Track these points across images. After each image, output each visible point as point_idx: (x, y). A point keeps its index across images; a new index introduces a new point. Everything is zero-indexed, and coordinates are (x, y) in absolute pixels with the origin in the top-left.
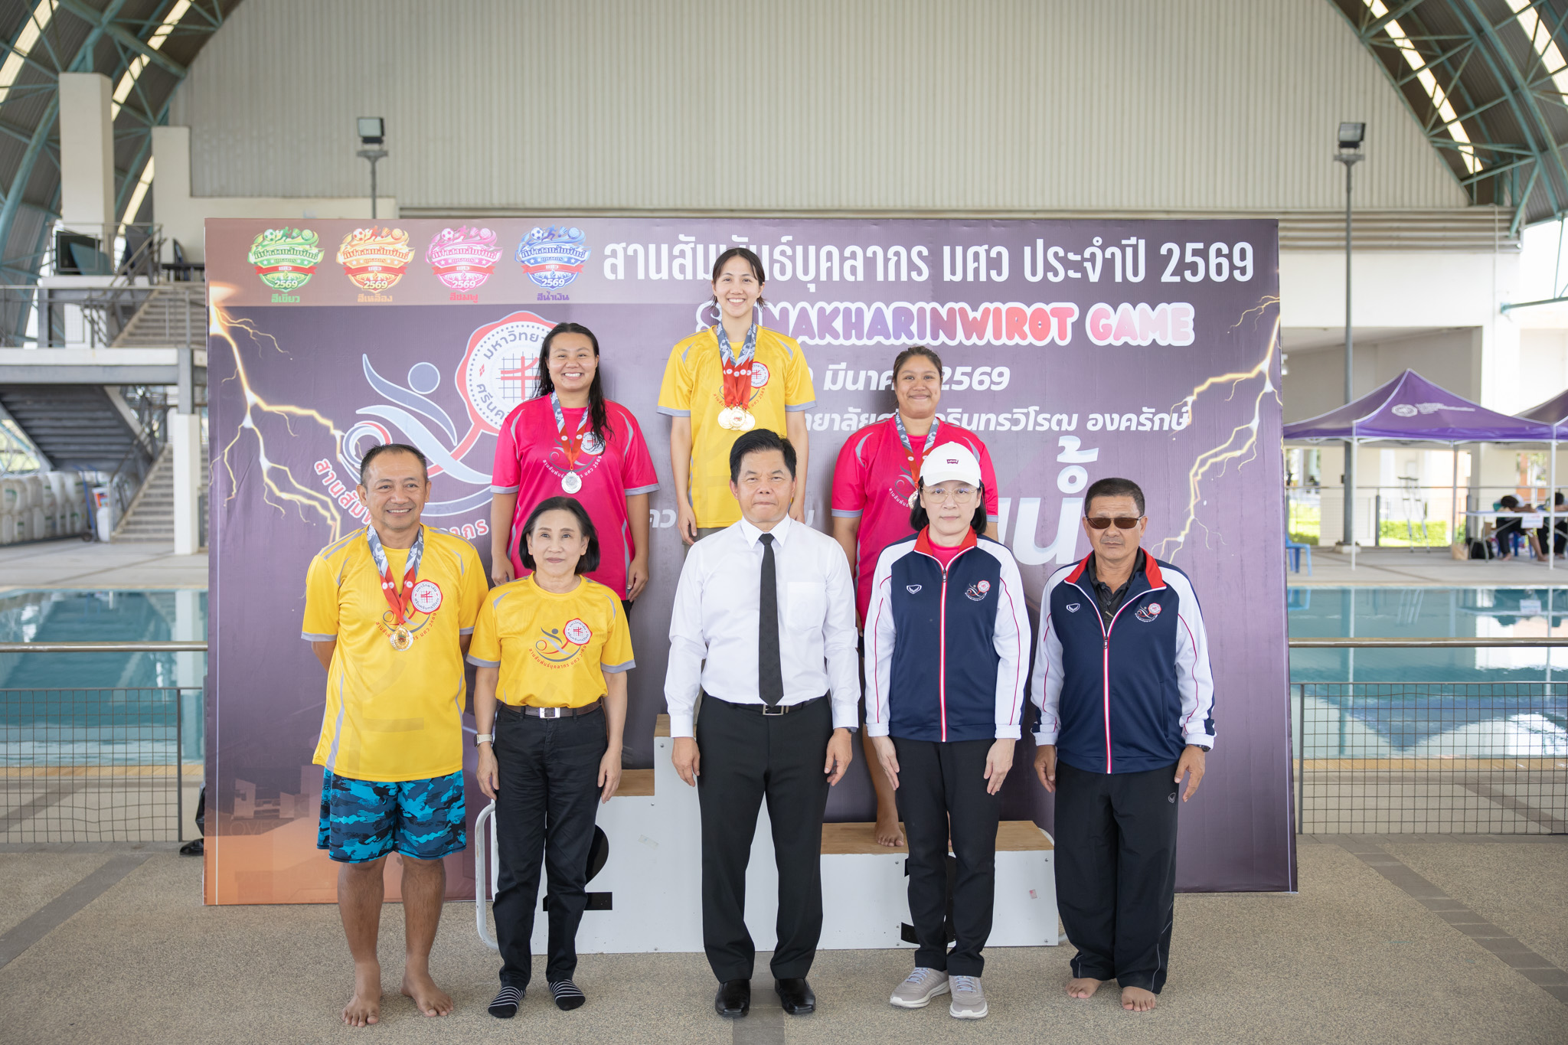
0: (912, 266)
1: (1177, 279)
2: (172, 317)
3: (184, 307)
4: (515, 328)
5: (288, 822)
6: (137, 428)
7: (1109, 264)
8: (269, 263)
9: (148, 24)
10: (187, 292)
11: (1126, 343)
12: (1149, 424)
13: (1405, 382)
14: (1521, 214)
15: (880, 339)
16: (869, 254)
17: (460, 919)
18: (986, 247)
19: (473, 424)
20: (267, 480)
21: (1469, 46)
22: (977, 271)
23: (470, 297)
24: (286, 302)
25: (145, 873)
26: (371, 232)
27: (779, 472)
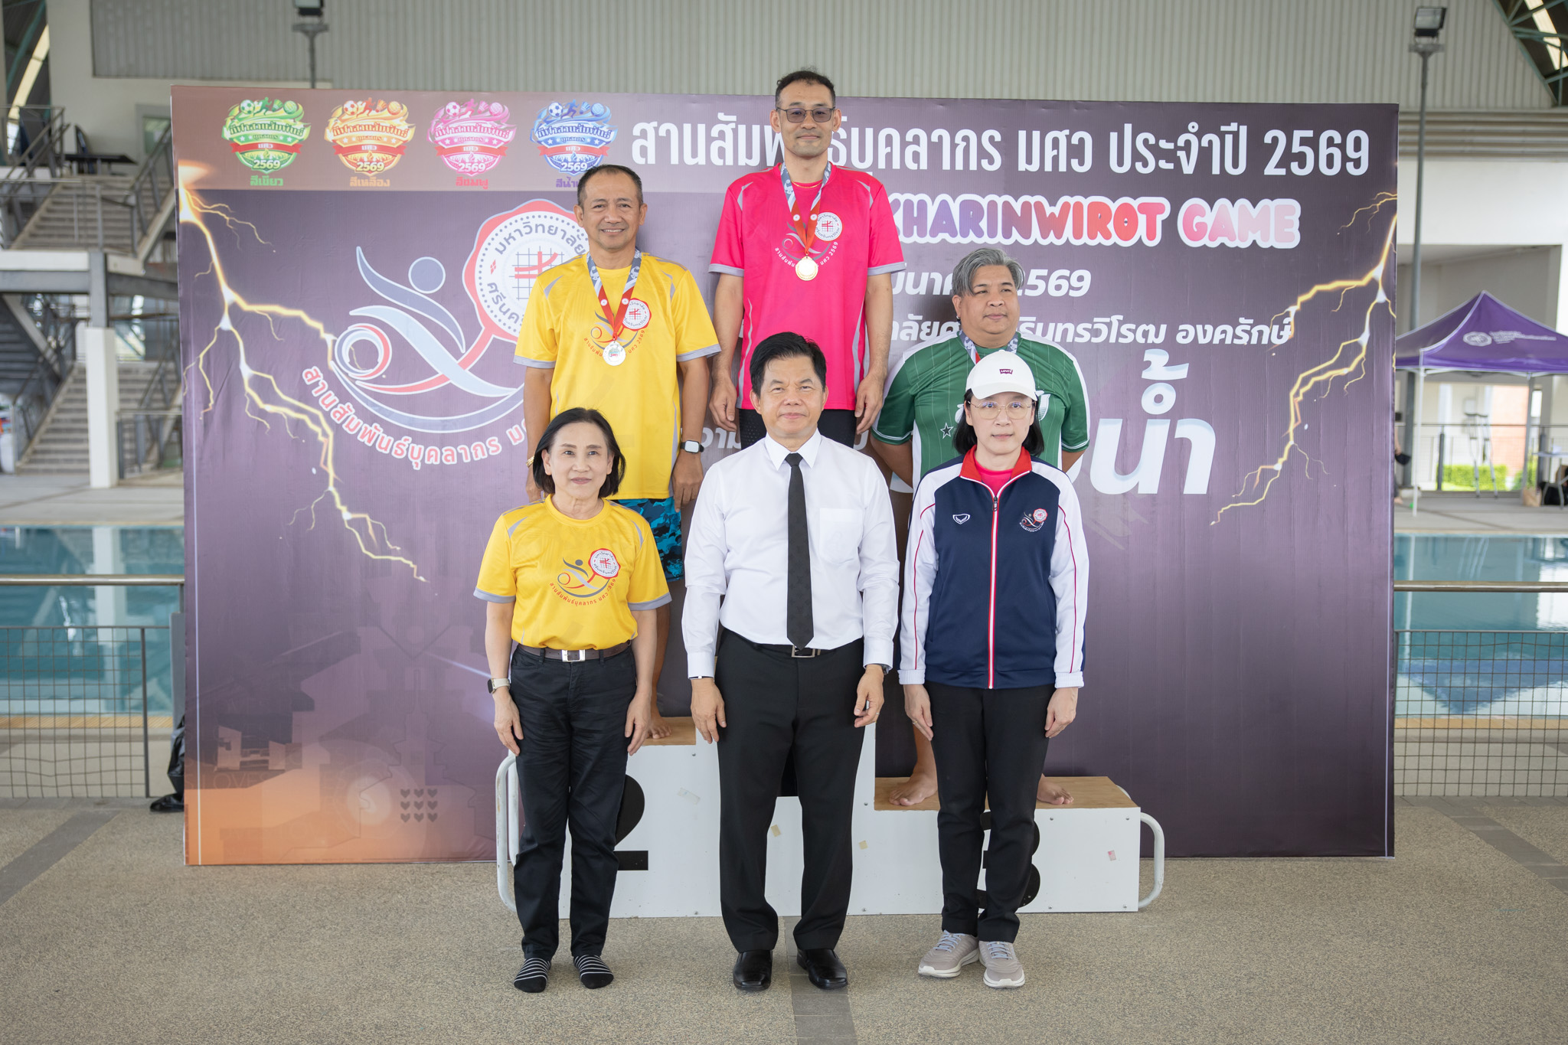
0: (982, 153)
1: (1282, 172)
4: (531, 219)
5: (277, 775)
7: (1205, 154)
8: (247, 139)
11: (1222, 245)
12: (1246, 337)
13: (1480, 306)
15: (946, 236)
16: (934, 138)
18: (1067, 132)
19: (484, 328)
20: (248, 390)
22: (1056, 159)
23: (479, 182)
24: (267, 184)
25: (114, 831)
26: (364, 104)
27: (808, 380)
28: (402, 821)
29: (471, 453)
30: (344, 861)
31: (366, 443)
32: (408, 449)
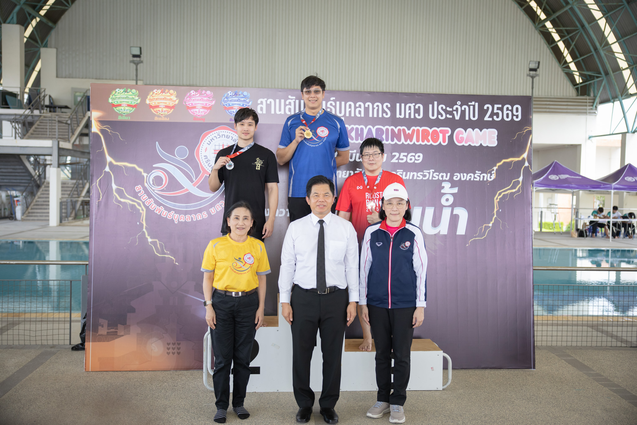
0: (384, 111)
1: (491, 119)
2: (50, 127)
3: (55, 123)
4: (220, 133)
5: (121, 337)
6: (33, 173)
7: (463, 112)
8: (117, 103)
9: (40, 5)
10: (57, 117)
11: (470, 145)
12: (478, 178)
13: (554, 166)
14: (597, 100)
16: (366, 106)
17: (194, 378)
18: (414, 104)
19: (202, 172)
20: (115, 193)
21: (578, 32)
22: (410, 114)
23: (202, 119)
24: (124, 119)
25: (57, 358)
26: (161, 91)
27: (328, 193)
28: (167, 355)
29: (196, 217)
30: (145, 370)
31: (158, 213)
32: (173, 216)
